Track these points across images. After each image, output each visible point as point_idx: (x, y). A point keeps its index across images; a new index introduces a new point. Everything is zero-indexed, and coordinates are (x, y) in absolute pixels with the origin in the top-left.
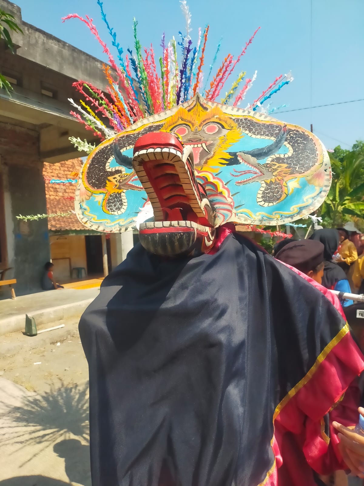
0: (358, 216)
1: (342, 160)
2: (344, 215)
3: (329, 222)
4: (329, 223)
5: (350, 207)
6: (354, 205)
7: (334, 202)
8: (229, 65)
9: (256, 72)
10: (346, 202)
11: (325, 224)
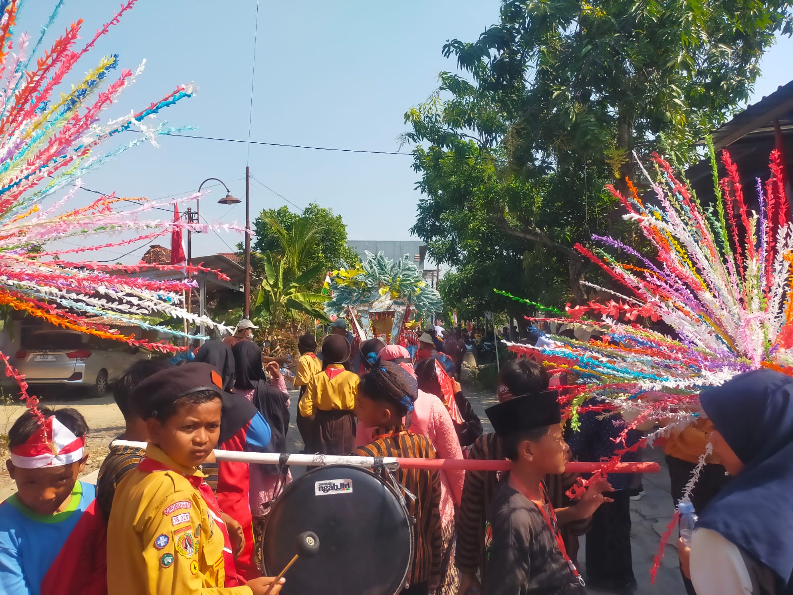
0: (307, 312)
1: (288, 228)
2: (288, 310)
3: (266, 318)
4: (266, 320)
5: (298, 298)
6: (304, 295)
7: (276, 289)
8: (72, 41)
9: (144, 61)
10: (292, 290)
11: (260, 321)
